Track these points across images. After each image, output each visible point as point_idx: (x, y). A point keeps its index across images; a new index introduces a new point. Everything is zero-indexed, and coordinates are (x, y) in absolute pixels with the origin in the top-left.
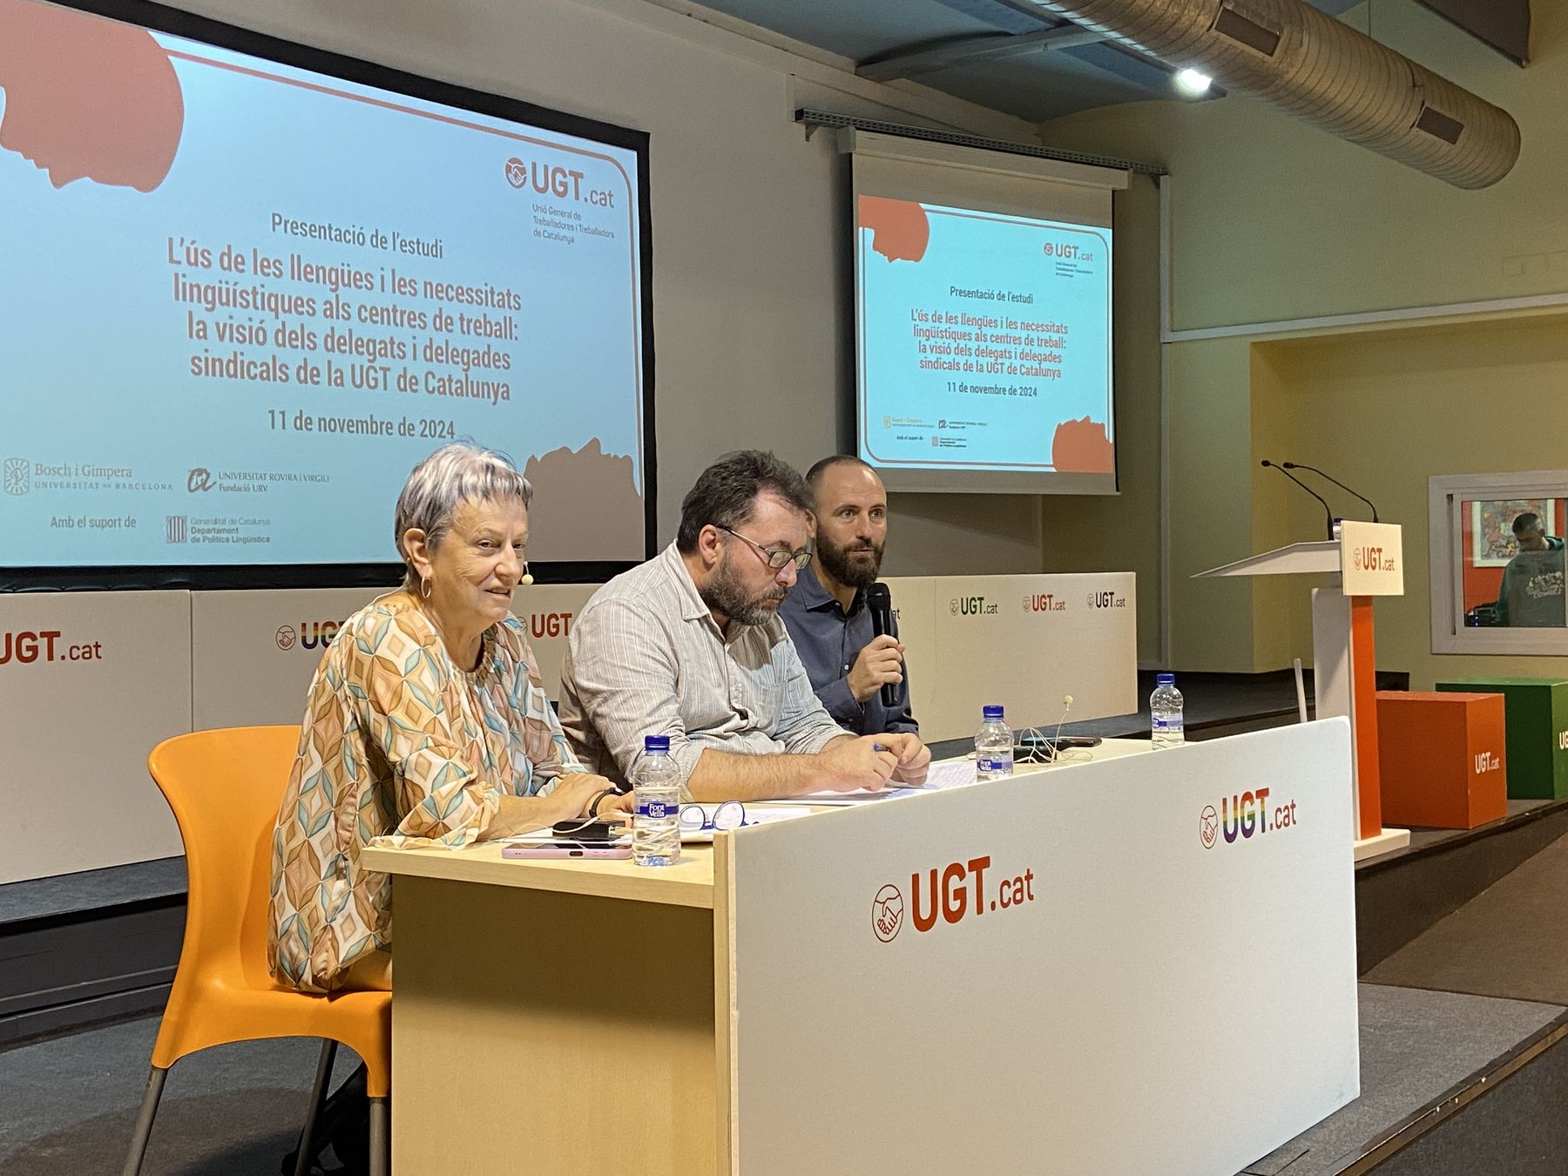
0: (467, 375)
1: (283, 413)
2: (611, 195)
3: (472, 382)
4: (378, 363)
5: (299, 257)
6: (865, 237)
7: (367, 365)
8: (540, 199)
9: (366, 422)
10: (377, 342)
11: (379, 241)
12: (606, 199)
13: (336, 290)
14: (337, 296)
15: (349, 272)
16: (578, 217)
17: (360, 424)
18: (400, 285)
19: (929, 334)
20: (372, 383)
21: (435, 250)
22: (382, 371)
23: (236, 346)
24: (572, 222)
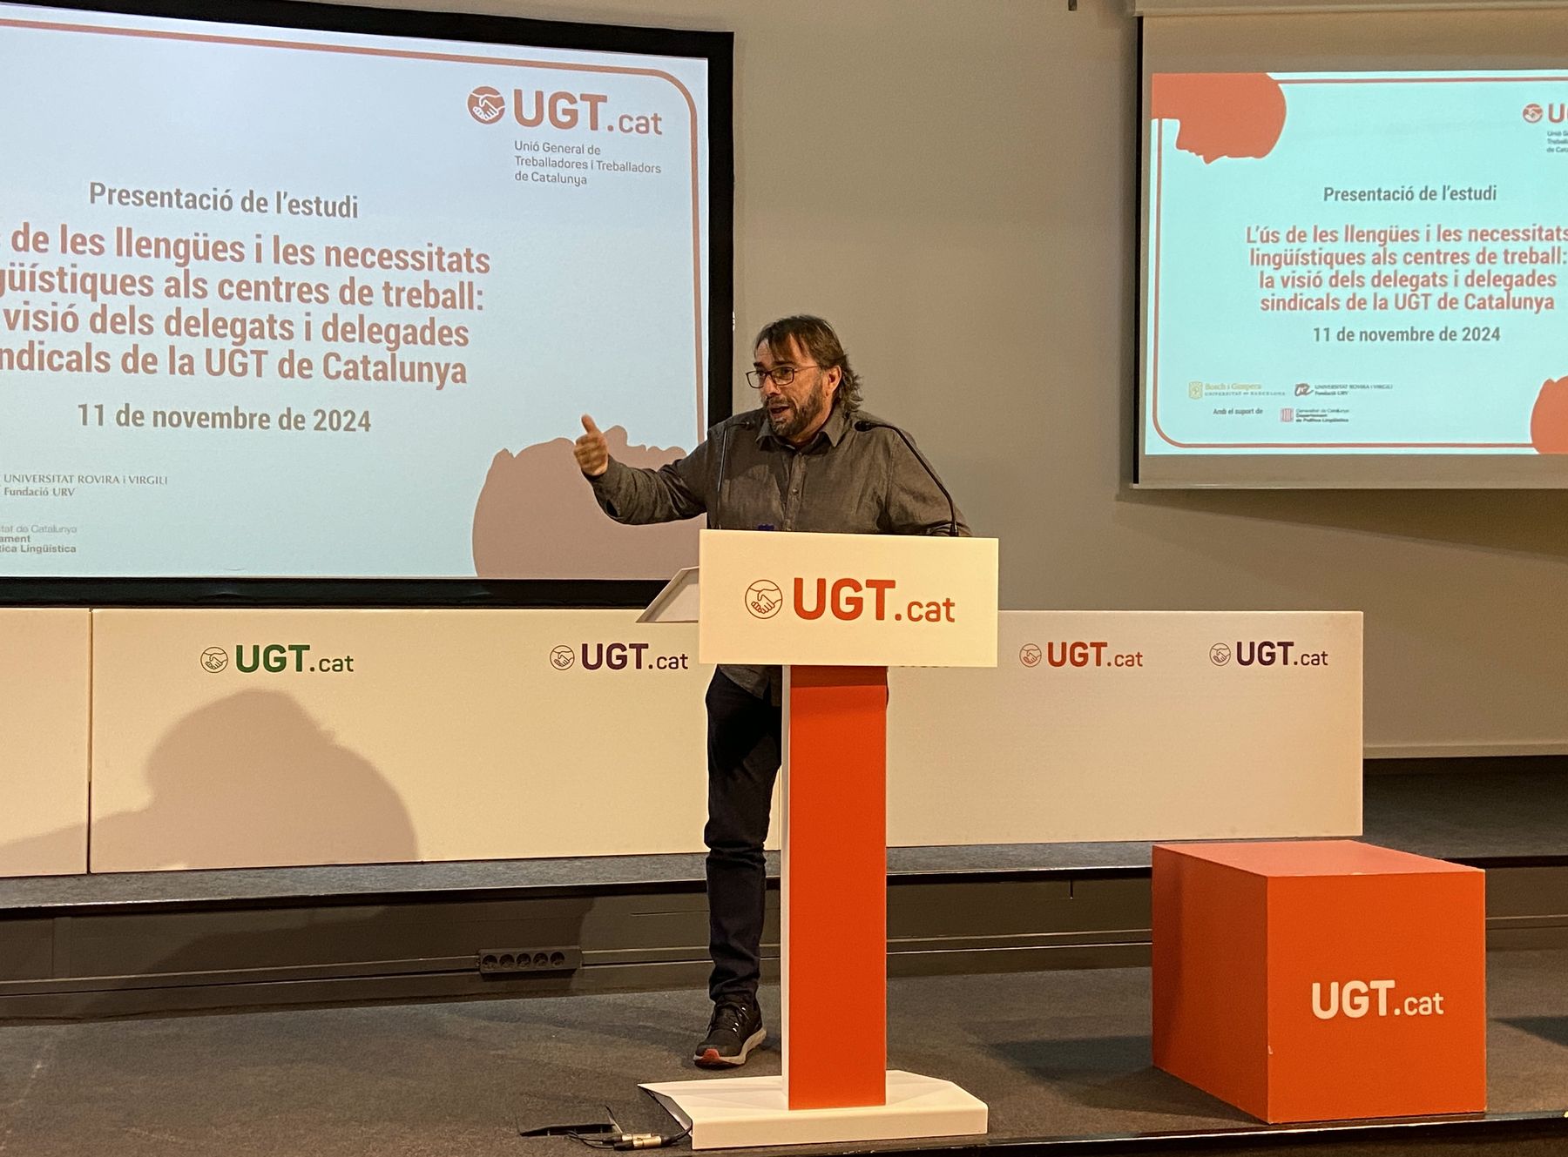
0: (393, 356)
1: (100, 407)
2: (656, 119)
3: (402, 365)
4: (250, 344)
5: (129, 230)
6: (1163, 132)
7: (229, 348)
8: (530, 134)
9: (228, 415)
10: (248, 322)
11: (253, 203)
12: (649, 124)
13: (186, 263)
14: (187, 273)
15: (206, 243)
16: (597, 151)
17: (218, 418)
18: (286, 254)
19: (1278, 261)
20: (239, 369)
21: (347, 208)
22: (255, 356)
23: (33, 335)
24: (585, 157)
